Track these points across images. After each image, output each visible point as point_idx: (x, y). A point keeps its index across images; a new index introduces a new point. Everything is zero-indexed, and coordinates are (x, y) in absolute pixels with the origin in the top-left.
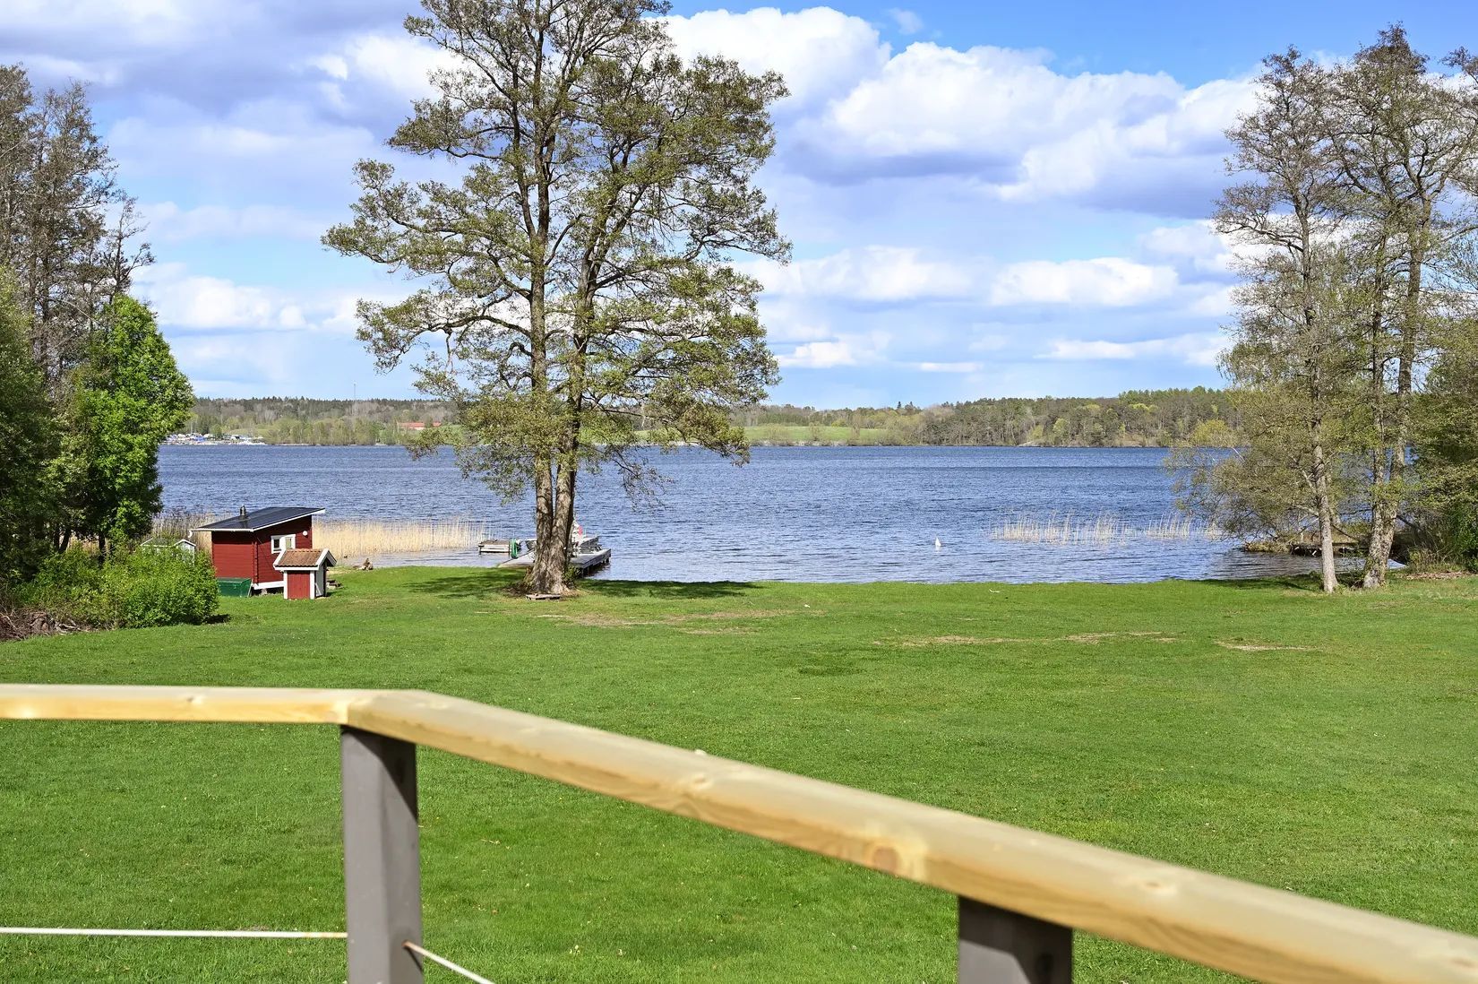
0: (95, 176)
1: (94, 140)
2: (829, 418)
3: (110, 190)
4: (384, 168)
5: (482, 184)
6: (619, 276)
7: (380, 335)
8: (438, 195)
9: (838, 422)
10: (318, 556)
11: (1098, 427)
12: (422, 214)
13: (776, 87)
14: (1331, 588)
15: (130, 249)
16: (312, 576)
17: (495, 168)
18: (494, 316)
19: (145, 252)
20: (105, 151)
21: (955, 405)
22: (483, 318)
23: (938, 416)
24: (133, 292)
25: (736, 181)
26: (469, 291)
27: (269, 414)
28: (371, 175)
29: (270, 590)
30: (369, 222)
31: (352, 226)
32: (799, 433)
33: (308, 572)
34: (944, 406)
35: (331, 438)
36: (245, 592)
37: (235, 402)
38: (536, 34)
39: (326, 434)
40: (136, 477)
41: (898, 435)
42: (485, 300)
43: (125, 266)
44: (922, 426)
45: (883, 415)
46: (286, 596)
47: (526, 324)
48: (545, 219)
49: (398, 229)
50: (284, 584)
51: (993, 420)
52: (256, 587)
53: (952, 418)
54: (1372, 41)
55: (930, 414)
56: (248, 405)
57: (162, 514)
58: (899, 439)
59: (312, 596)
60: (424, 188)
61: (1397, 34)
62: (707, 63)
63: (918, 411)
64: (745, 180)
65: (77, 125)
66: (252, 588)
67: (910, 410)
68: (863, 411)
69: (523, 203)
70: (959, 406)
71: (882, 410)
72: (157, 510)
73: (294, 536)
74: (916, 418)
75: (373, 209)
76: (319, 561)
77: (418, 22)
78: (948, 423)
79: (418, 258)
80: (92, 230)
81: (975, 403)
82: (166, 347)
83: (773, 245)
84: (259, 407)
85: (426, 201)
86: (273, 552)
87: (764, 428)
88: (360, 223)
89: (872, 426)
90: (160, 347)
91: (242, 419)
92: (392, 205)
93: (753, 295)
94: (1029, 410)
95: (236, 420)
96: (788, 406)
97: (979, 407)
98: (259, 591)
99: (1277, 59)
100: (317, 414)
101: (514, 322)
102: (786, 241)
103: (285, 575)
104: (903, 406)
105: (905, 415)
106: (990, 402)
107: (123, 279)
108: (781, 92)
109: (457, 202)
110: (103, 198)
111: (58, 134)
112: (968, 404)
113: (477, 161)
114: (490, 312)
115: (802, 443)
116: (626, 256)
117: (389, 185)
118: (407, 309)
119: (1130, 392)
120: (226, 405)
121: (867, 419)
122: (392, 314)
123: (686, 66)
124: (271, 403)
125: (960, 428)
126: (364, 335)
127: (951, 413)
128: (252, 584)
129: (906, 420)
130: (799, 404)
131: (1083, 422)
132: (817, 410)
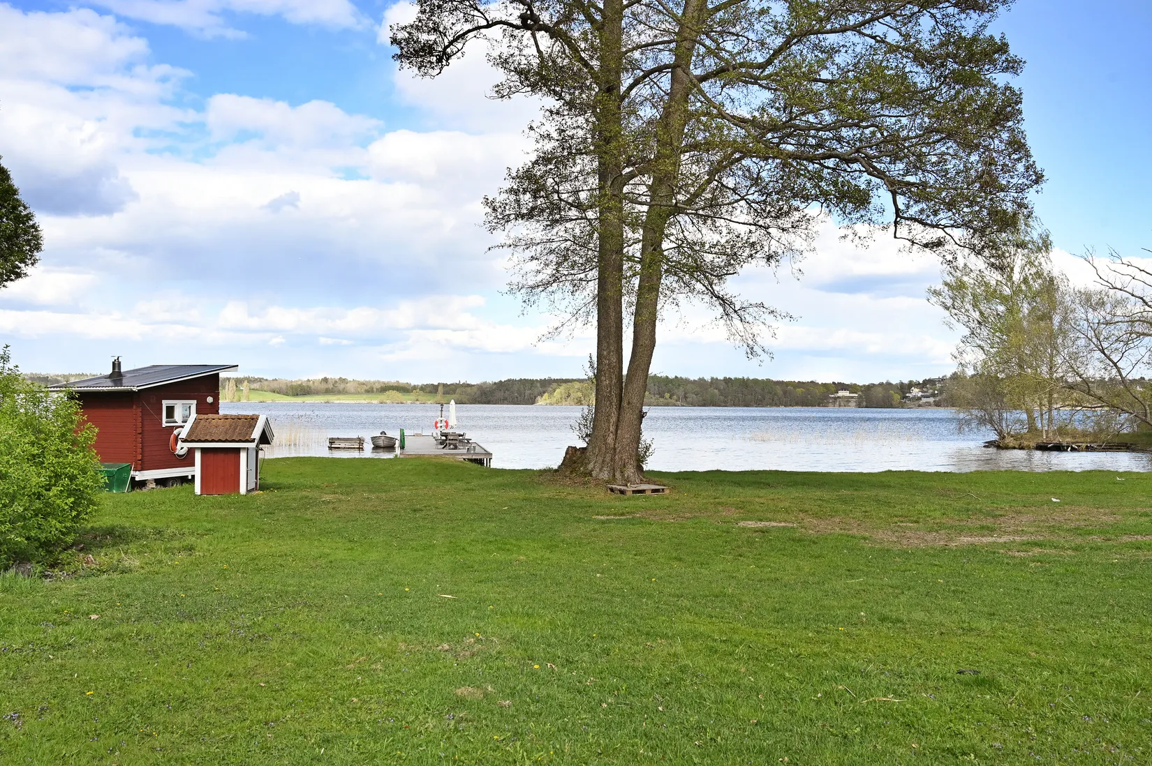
10: (252, 426)
11: (580, 394)
16: (243, 455)
29: (161, 482)
33: (238, 450)
36: (121, 484)
46: (198, 490)
50: (196, 471)
52: (139, 476)
59: (243, 490)
66: (133, 478)
73: (195, 402)
76: (256, 434)
86: (164, 425)
94: (538, 385)
98: (143, 484)
103: (198, 456)
128: (132, 473)
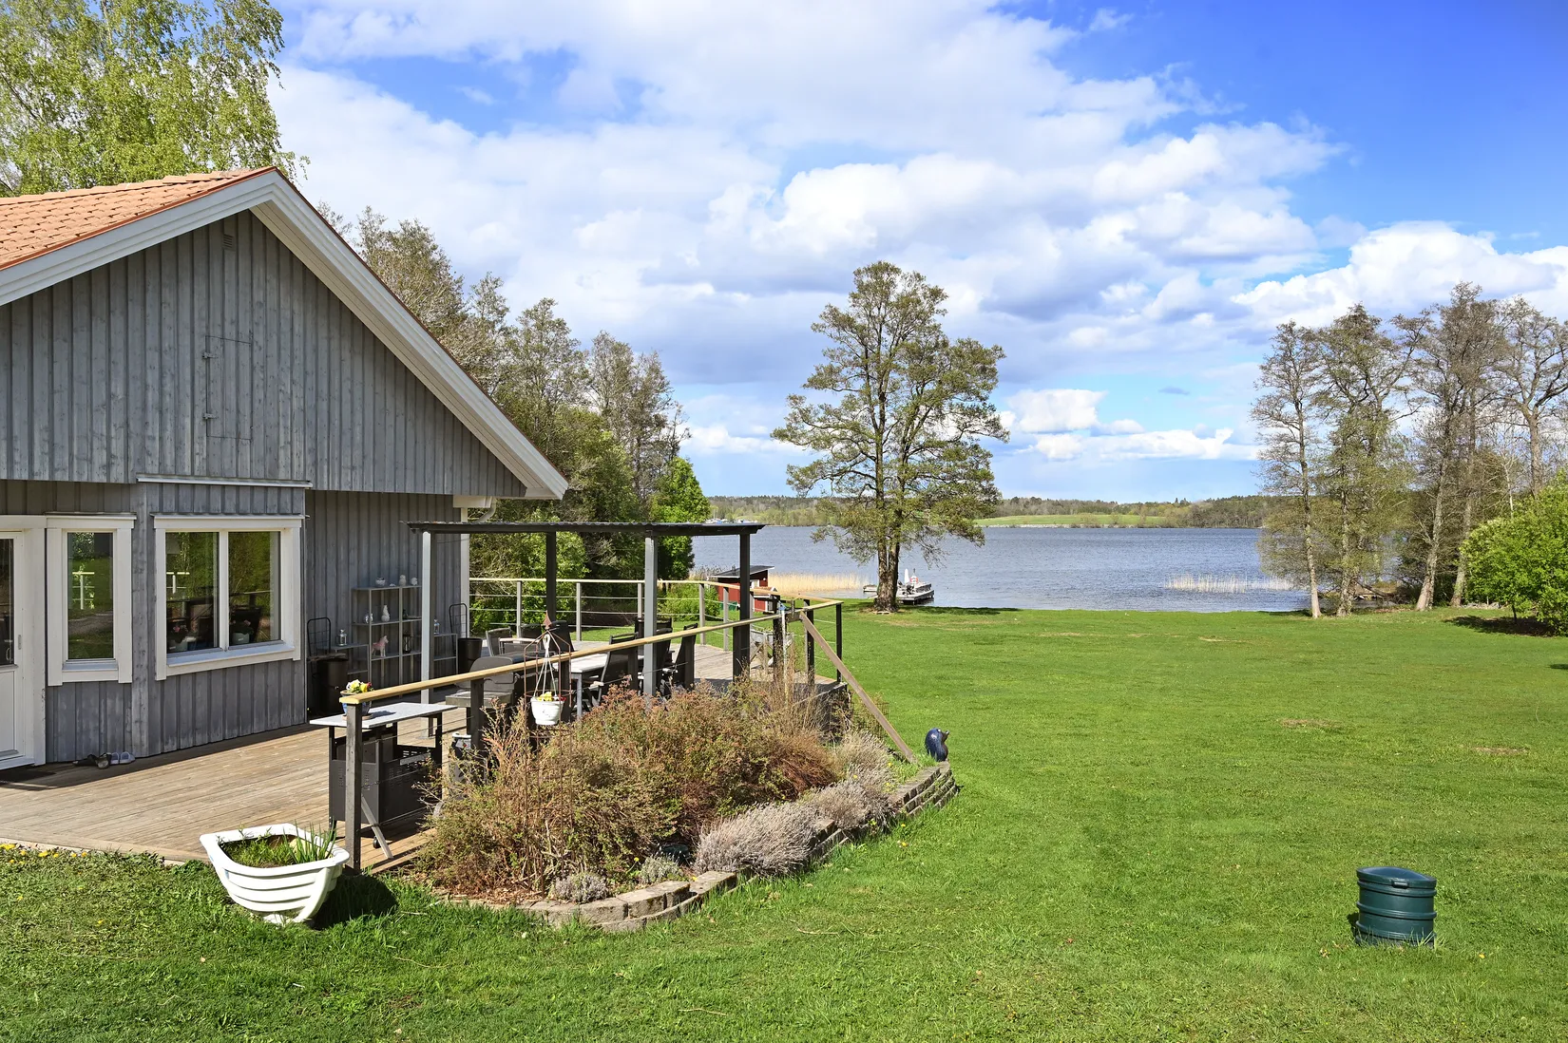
0: (663, 395)
1: (662, 378)
2: (1125, 509)
3: (670, 403)
4: (801, 398)
5: (850, 405)
6: (921, 448)
7: (798, 482)
8: (828, 411)
9: (1132, 511)
10: (770, 591)
12: (820, 420)
13: (998, 353)
14: (1316, 616)
15: (680, 431)
17: (857, 395)
18: (857, 470)
19: (687, 432)
20: (668, 384)
21: (1214, 500)
22: (850, 471)
23: (1202, 508)
24: (681, 454)
25: (982, 399)
26: (843, 459)
27: (762, 506)
28: (795, 402)
30: (793, 425)
31: (785, 428)
32: (1104, 519)
34: (1208, 501)
35: (800, 522)
37: (741, 499)
38: (878, 326)
39: (796, 519)
40: (681, 550)
41: (1173, 521)
42: (852, 463)
43: (677, 440)
44: (1190, 514)
45: (1163, 507)
47: (873, 474)
48: (883, 420)
49: (808, 428)
51: (1239, 511)
53: (1211, 510)
54: (1343, 313)
55: (1196, 506)
56: (749, 501)
57: (694, 569)
58: (1172, 523)
60: (821, 407)
61: (1360, 309)
62: (961, 342)
63: (1188, 504)
64: (987, 398)
65: (654, 370)
67: (1183, 504)
68: (1149, 505)
69: (871, 411)
70: (1217, 501)
71: (1162, 504)
72: (692, 566)
73: (759, 580)
74: (1186, 509)
75: (795, 419)
77: (817, 326)
78: (1207, 512)
79: (817, 443)
80: (660, 423)
81: (1229, 499)
82: (698, 484)
83: (999, 433)
84: (755, 502)
85: (821, 414)
87: (1081, 515)
88: (789, 426)
89: (1155, 514)
90: (695, 483)
91: (745, 510)
92: (805, 416)
93: (988, 459)
94: (1265, 504)
95: (741, 510)
96: (1099, 501)
99: (1284, 326)
100: (791, 506)
101: (867, 473)
102: (1007, 430)
104: (1179, 501)
105: (1180, 507)
106: (1240, 499)
107: (675, 447)
108: (1002, 356)
109: (837, 414)
110: (666, 406)
111: (646, 376)
112: (1223, 499)
113: (848, 393)
114: (854, 468)
115: (1106, 526)
116: (921, 439)
117: (804, 406)
118: (811, 469)
120: (735, 501)
121: (1153, 510)
122: (804, 471)
123: (952, 344)
124: (763, 499)
125: (1217, 516)
126: (790, 483)
127: (1210, 506)
129: (1178, 511)
130: (1107, 499)
132: (1119, 504)
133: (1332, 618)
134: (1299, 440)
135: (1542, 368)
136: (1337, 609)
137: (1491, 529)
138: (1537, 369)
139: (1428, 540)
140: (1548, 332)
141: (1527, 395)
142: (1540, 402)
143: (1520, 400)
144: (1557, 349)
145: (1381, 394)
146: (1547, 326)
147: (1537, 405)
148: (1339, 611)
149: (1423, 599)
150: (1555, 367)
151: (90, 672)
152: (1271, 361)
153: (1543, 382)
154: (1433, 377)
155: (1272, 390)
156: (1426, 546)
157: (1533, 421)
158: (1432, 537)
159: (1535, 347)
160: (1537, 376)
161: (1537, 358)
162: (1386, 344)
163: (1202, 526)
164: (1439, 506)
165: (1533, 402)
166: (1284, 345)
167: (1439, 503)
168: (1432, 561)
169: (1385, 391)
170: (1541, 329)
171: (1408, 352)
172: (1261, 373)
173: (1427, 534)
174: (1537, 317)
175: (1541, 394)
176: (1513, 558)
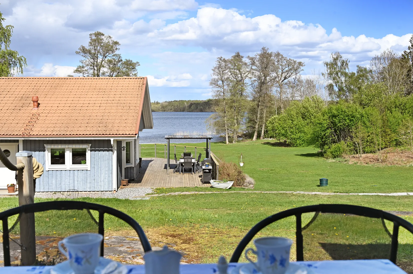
4: (72, 76)
11: (202, 107)
14: (227, 143)
17: (90, 75)
21: (168, 101)
23: (164, 105)
34: (166, 102)
41: (154, 109)
44: (160, 107)
51: (177, 106)
53: (167, 105)
54: (234, 54)
55: (162, 104)
61: (238, 53)
62: (127, 60)
63: (159, 103)
67: (157, 103)
70: (169, 102)
74: (159, 105)
77: (78, 52)
78: (166, 106)
81: (173, 101)
94: (185, 103)
97: (174, 102)
99: (219, 58)
104: (156, 102)
105: (156, 104)
106: (176, 101)
108: (139, 65)
112: (171, 101)
113: (87, 74)
119: (209, 99)
123: (124, 60)
125: (169, 107)
127: (167, 104)
129: (156, 106)
131: (198, 106)
133: (232, 144)
134: (223, 92)
135: (283, 71)
136: (233, 141)
137: (274, 118)
138: (282, 72)
139: (256, 121)
140: (285, 61)
141: (280, 79)
142: (283, 81)
143: (278, 80)
144: (287, 66)
145: (244, 78)
146: (285, 59)
147: (282, 82)
148: (233, 142)
149: (255, 137)
150: (286, 71)
151: (129, 166)
152: (215, 68)
153: (284, 75)
154: (257, 73)
155: (216, 77)
156: (256, 123)
157: (281, 86)
158: (257, 120)
159: (282, 65)
160: (282, 73)
161: (282, 68)
162: (246, 64)
163: (165, 111)
164: (259, 111)
165: (281, 81)
166: (219, 64)
167: (259, 110)
168: (257, 127)
169: (245, 78)
170: (283, 60)
171: (251, 66)
172: (212, 72)
173: (256, 119)
174: (282, 57)
175: (283, 79)
176: (281, 126)
